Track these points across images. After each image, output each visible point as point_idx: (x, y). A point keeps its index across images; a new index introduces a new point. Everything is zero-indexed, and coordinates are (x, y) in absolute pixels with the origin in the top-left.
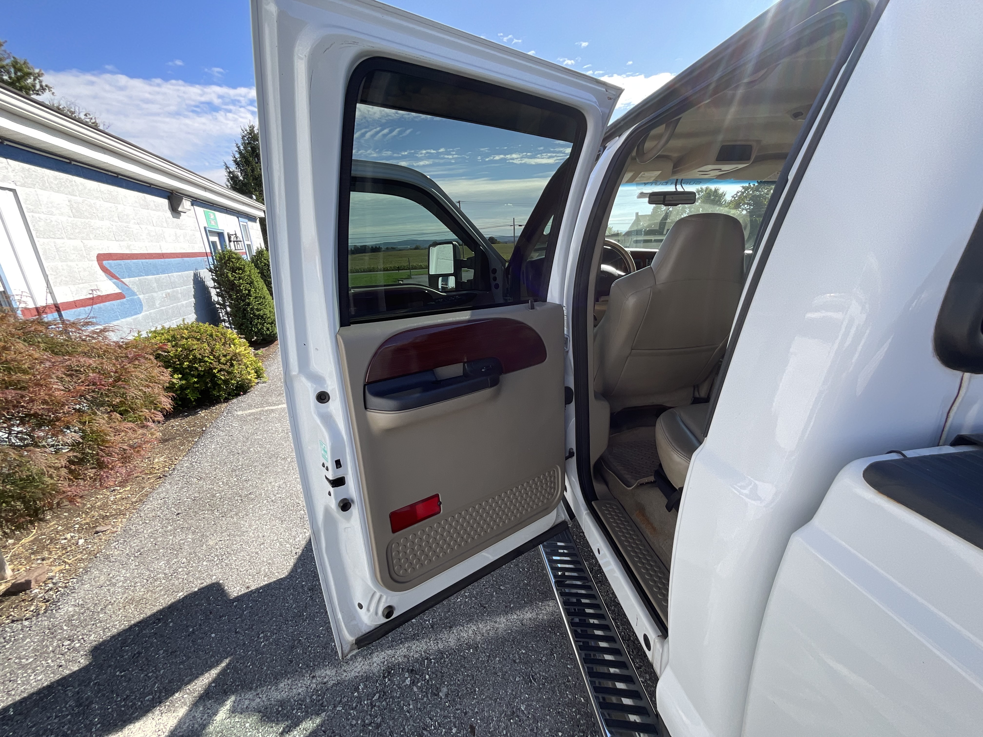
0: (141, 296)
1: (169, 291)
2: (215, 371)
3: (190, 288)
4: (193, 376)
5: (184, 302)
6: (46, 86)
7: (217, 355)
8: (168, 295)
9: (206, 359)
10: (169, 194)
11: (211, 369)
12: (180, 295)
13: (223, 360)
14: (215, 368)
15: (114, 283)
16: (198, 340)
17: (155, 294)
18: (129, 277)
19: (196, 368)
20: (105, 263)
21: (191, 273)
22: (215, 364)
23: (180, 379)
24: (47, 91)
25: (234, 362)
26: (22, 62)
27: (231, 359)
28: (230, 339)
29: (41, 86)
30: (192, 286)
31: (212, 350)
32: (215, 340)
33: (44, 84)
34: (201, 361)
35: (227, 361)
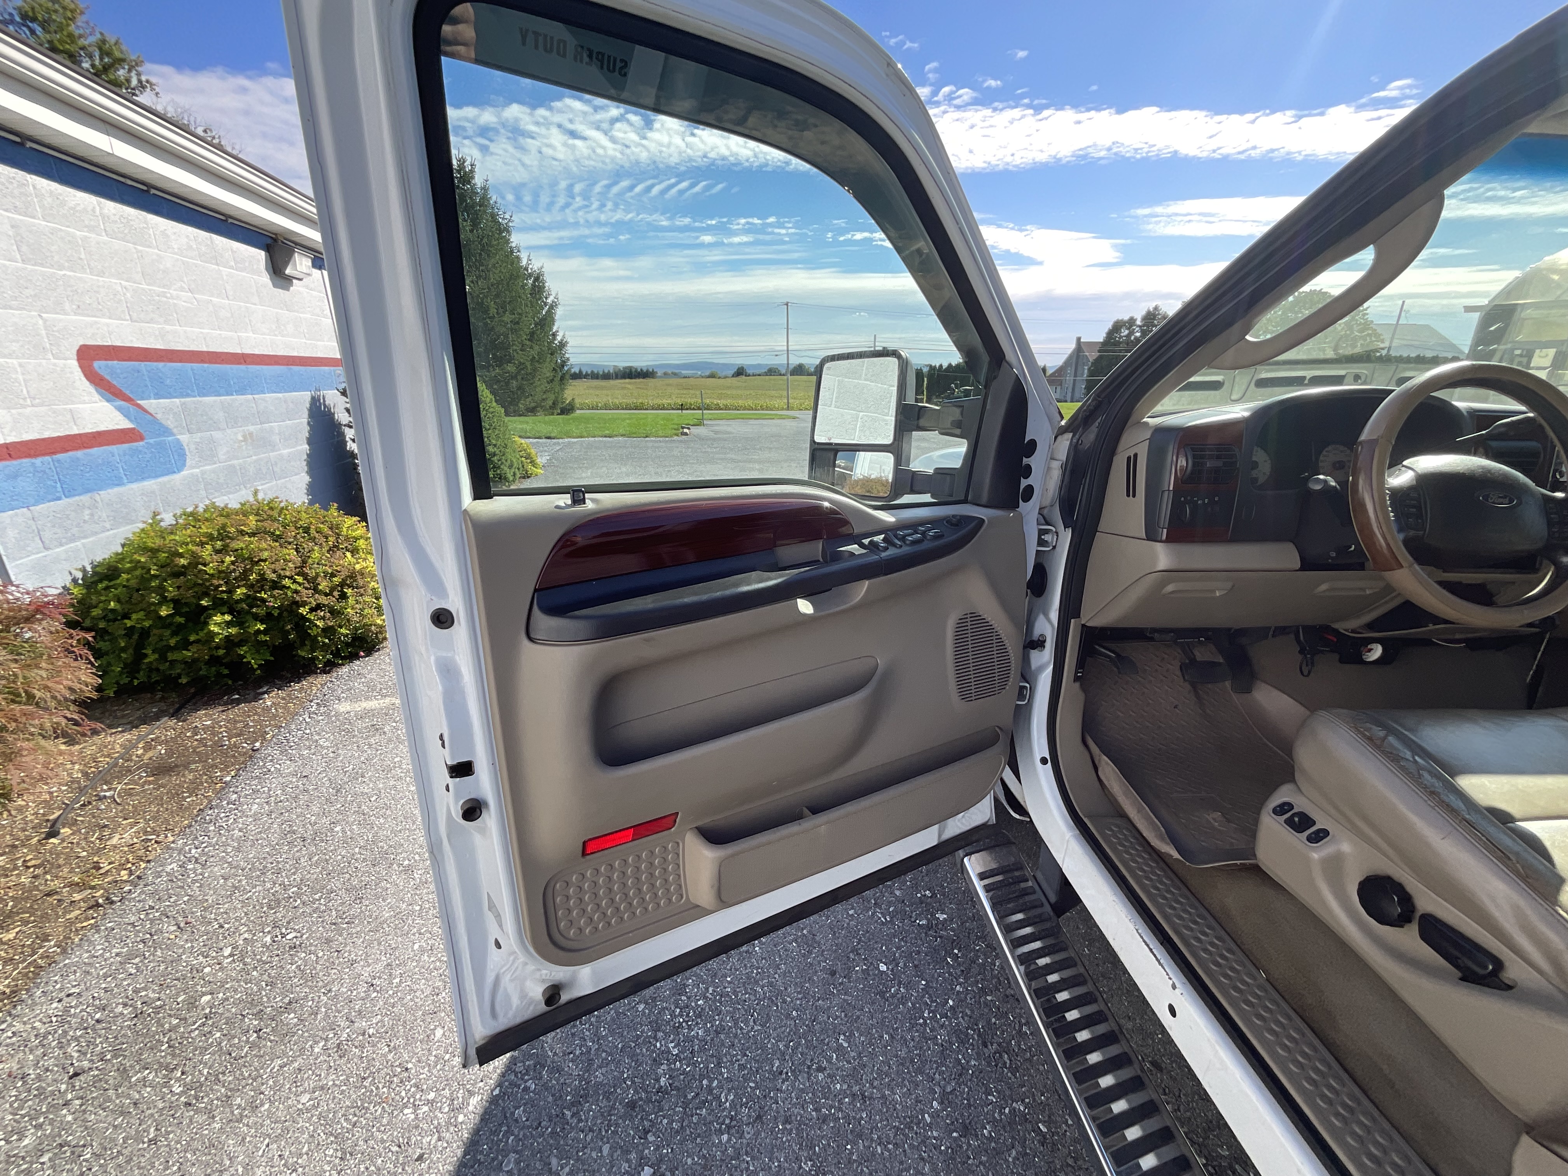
0: (184, 438)
1: (251, 428)
2: (303, 611)
3: (301, 423)
4: (256, 617)
5: (285, 452)
6: (147, 81)
7: (312, 573)
8: (248, 437)
9: (287, 582)
10: (269, 241)
11: (298, 604)
12: (276, 438)
13: (324, 585)
14: (304, 604)
15: (119, 409)
16: (277, 538)
17: (217, 435)
18: (158, 396)
19: (264, 601)
20: (98, 365)
21: (305, 397)
22: (305, 594)
23: (229, 624)
24: (148, 90)
25: (349, 591)
26: (113, 41)
27: (343, 584)
28: (347, 539)
29: (140, 81)
30: (305, 421)
31: (304, 562)
32: (313, 539)
33: (143, 78)
34: (275, 585)
35: (332, 589)
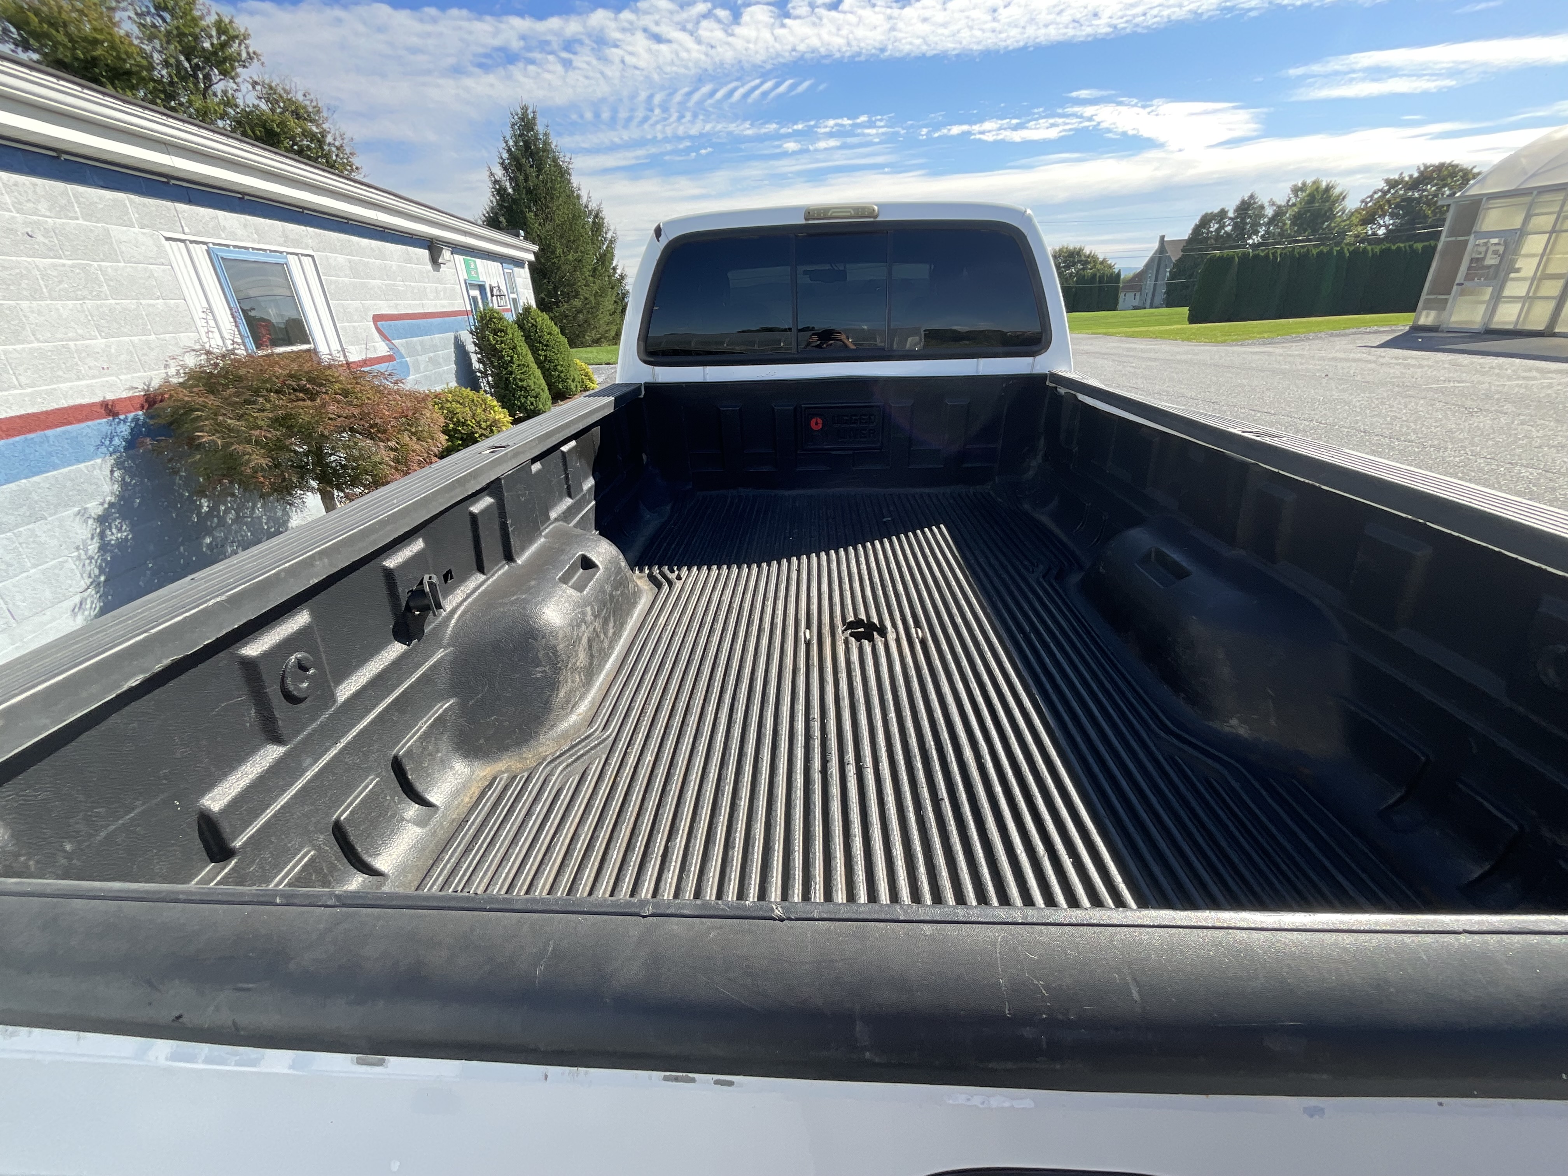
0: (408, 359)
1: (431, 355)
2: (477, 435)
3: (451, 351)
4: (457, 438)
5: (445, 368)
6: (254, 53)
7: (478, 419)
8: (430, 358)
9: (469, 422)
10: (429, 244)
11: (473, 433)
12: (441, 360)
13: (483, 425)
14: (477, 433)
15: (387, 344)
16: (461, 404)
17: (419, 358)
18: (398, 338)
19: (460, 431)
20: (379, 323)
21: (451, 335)
22: (477, 429)
23: (448, 440)
25: (494, 428)
27: (491, 425)
28: (490, 406)
29: (248, 53)
30: (453, 350)
31: (474, 415)
32: (476, 406)
33: (251, 50)
34: (463, 424)
35: (487, 427)
